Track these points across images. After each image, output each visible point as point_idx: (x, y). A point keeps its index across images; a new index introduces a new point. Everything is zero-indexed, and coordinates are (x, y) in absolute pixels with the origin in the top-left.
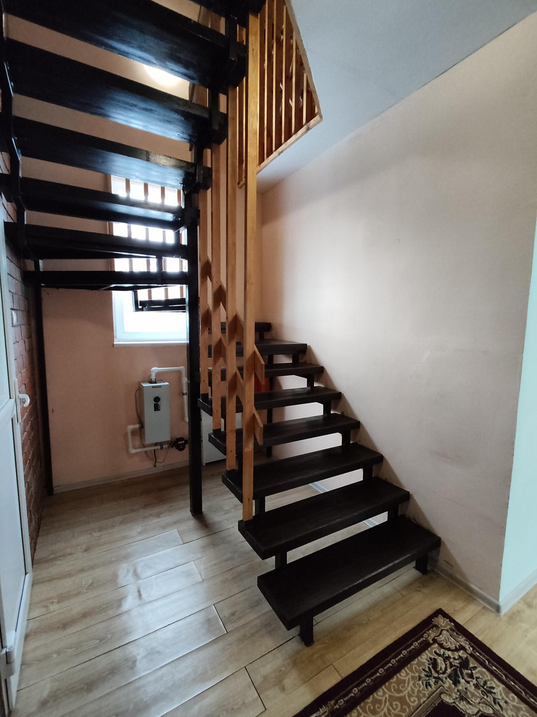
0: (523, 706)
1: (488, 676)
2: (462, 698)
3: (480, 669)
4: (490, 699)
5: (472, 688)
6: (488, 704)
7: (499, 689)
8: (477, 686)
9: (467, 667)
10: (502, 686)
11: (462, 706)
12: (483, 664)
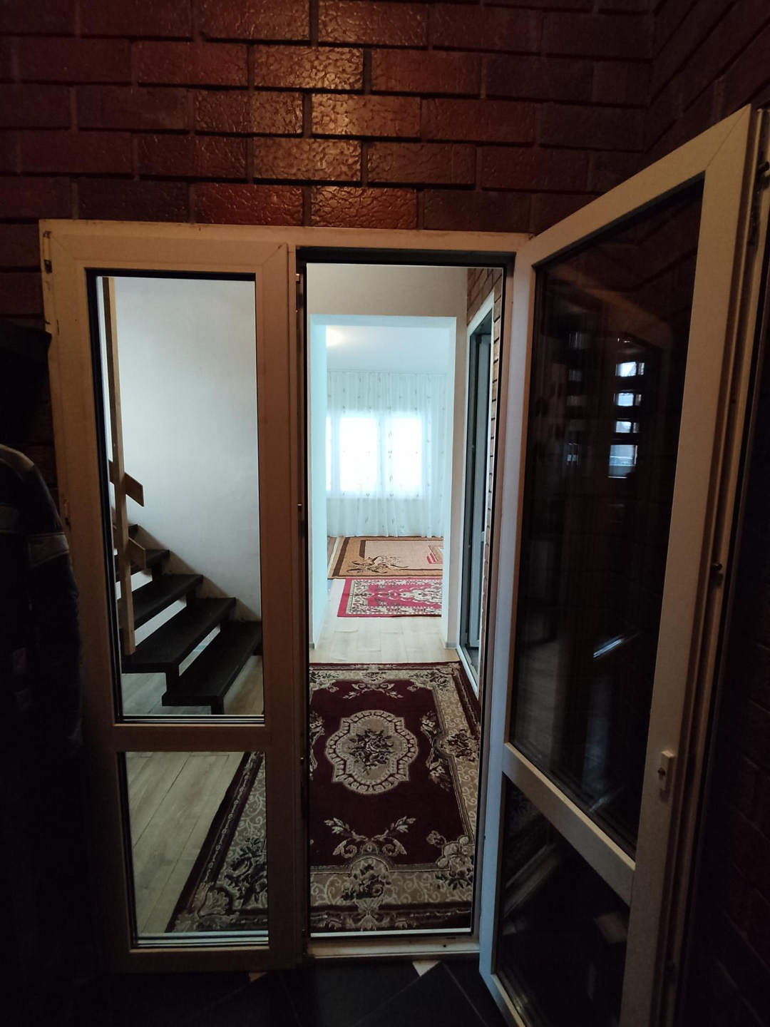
0: (344, 671)
1: (326, 671)
2: (321, 685)
3: (321, 672)
4: (332, 678)
5: (322, 679)
6: (332, 680)
7: (332, 673)
8: (324, 677)
9: (315, 675)
10: (333, 671)
11: (323, 687)
12: (321, 670)
